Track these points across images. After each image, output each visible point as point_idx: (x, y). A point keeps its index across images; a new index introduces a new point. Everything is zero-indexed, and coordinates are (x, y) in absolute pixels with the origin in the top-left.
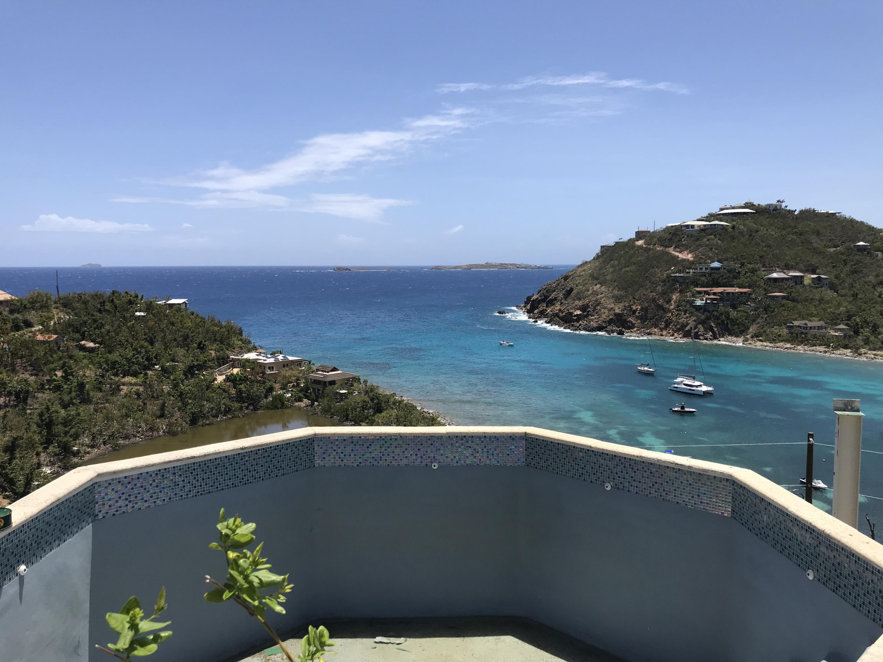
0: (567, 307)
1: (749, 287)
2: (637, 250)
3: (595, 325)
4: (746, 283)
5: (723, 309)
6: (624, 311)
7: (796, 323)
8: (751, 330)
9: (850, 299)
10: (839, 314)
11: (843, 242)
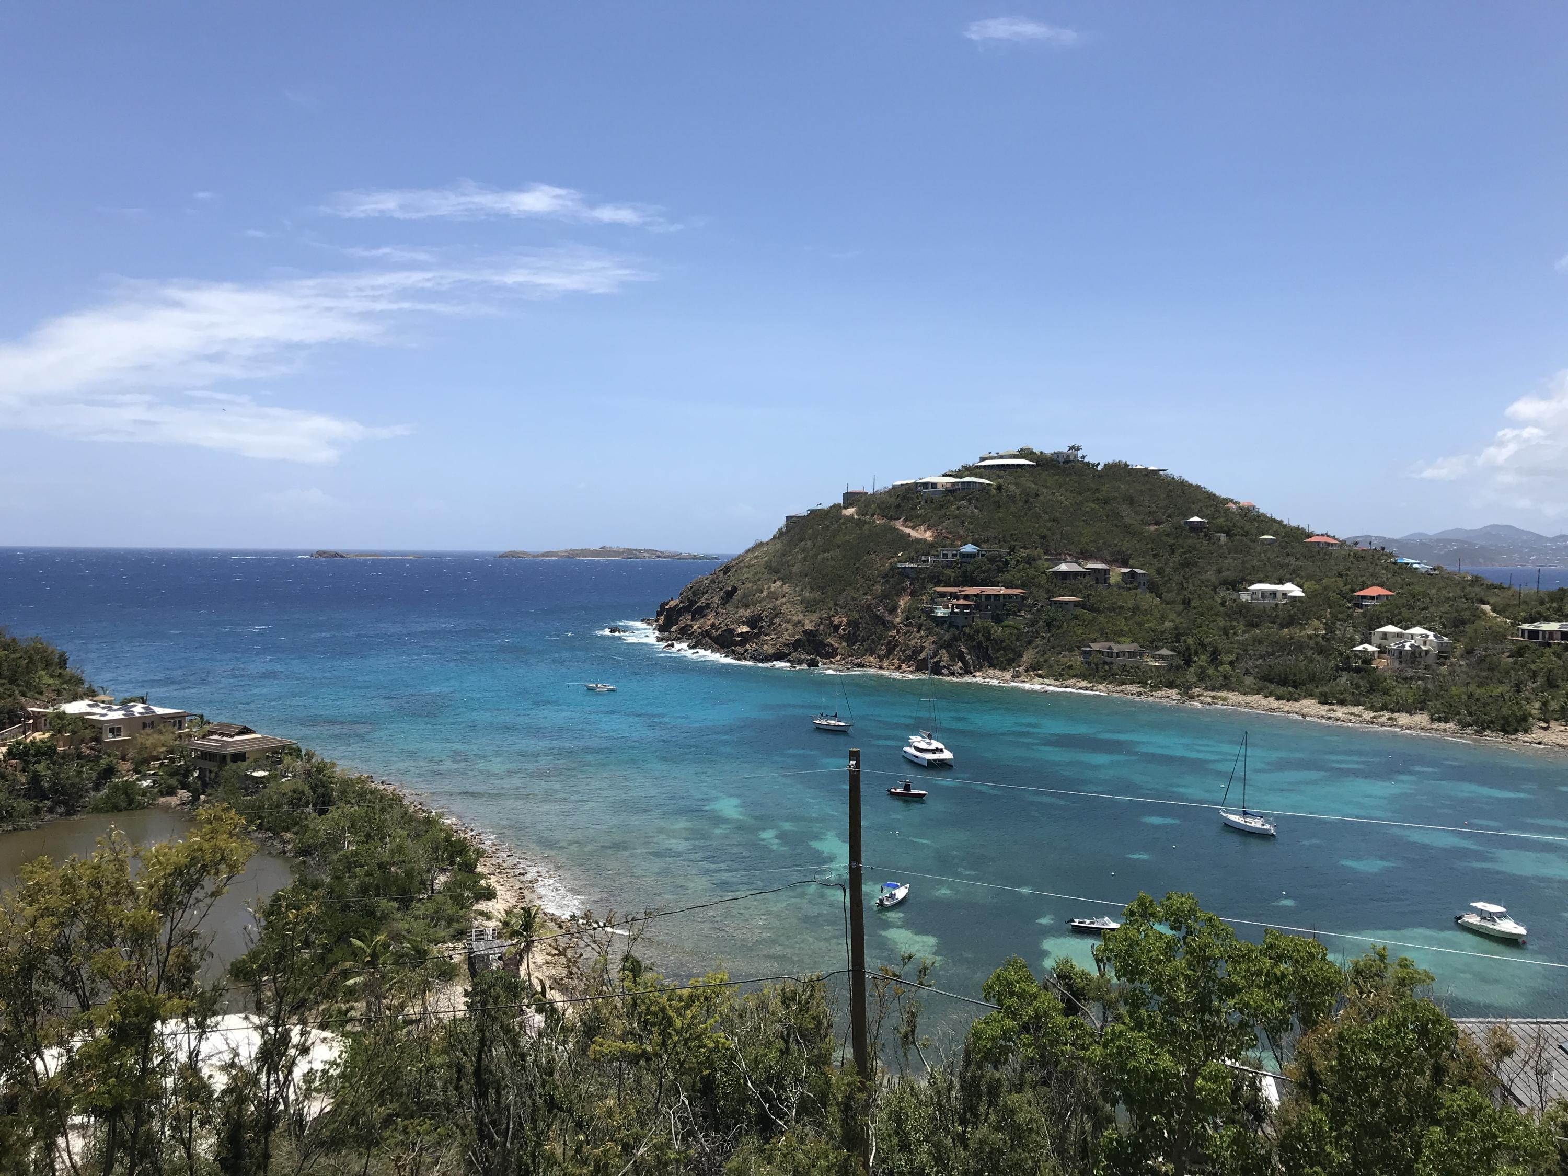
0: (726, 619)
1: (1022, 586)
2: (844, 524)
3: (771, 651)
4: (1017, 580)
5: (979, 622)
6: (819, 626)
7: (1095, 646)
8: (1025, 658)
9: (1180, 608)
10: (1163, 633)
11: (1168, 517)
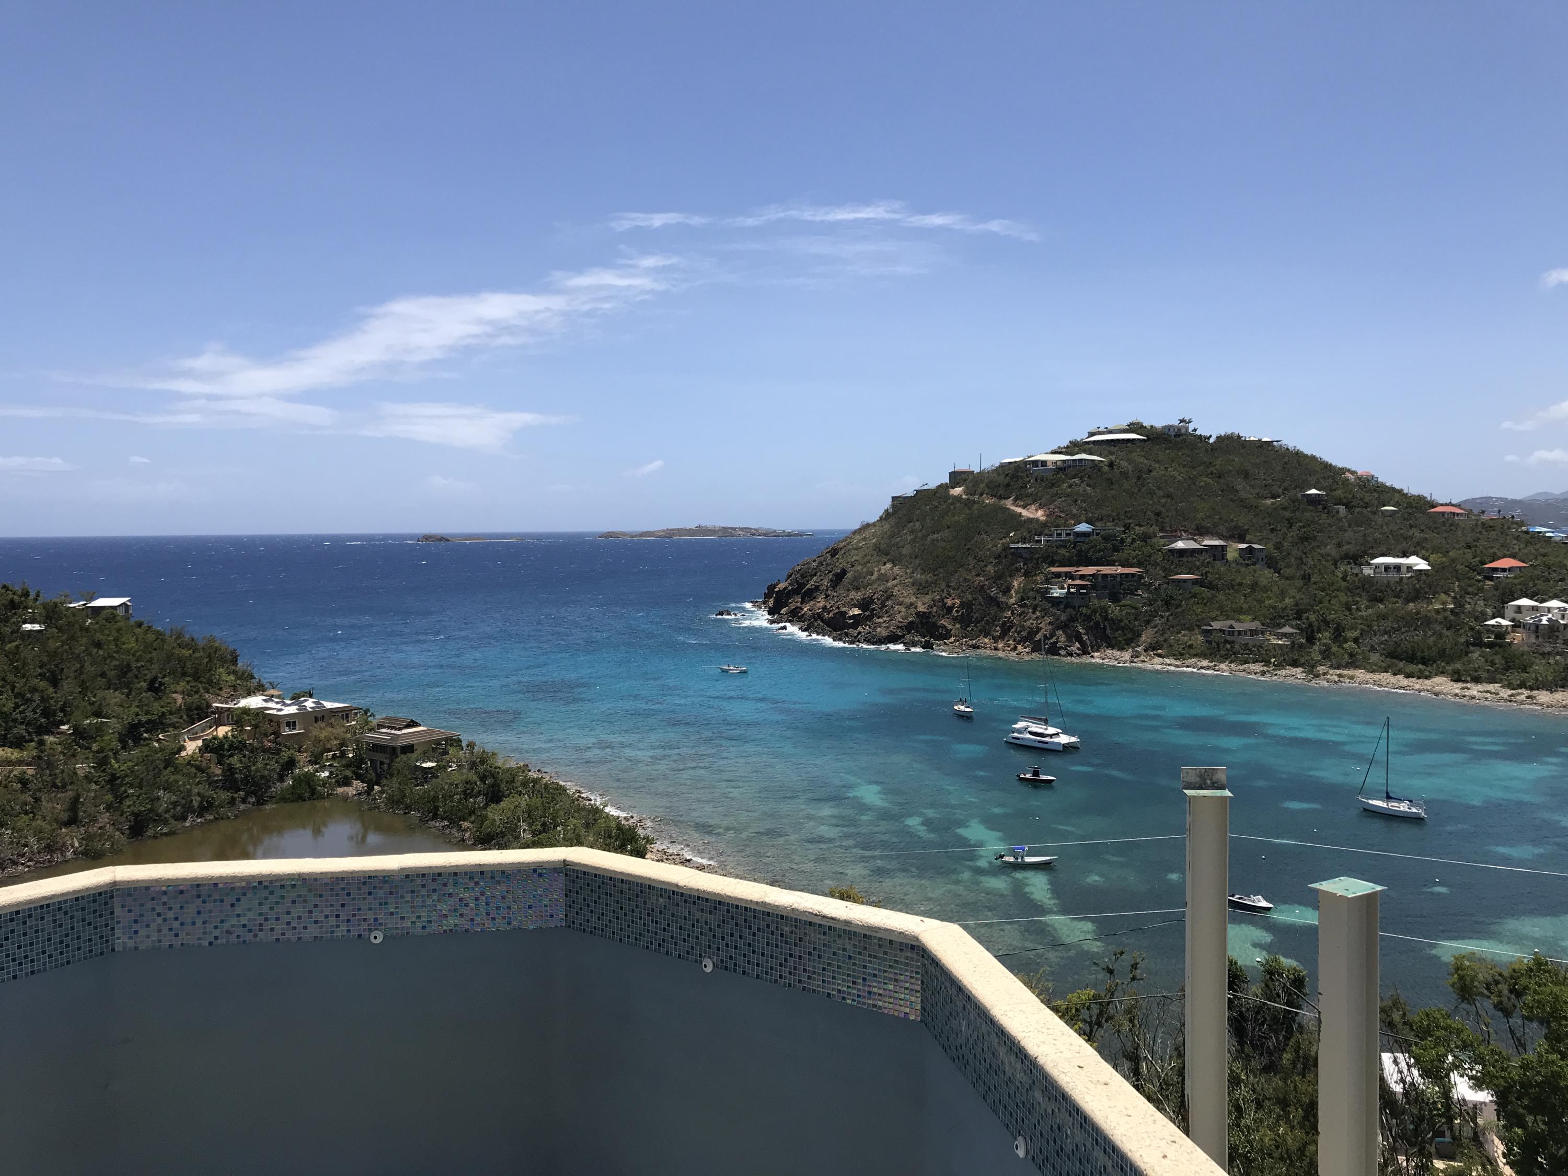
0: (837, 602)
1: (1139, 565)
2: (952, 504)
3: (885, 633)
4: (1134, 559)
5: (1096, 601)
6: (932, 607)
7: (1216, 625)
8: (1144, 638)
9: (1299, 583)
10: (1284, 609)
11: (1285, 489)
